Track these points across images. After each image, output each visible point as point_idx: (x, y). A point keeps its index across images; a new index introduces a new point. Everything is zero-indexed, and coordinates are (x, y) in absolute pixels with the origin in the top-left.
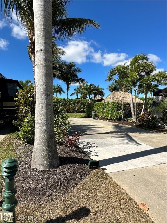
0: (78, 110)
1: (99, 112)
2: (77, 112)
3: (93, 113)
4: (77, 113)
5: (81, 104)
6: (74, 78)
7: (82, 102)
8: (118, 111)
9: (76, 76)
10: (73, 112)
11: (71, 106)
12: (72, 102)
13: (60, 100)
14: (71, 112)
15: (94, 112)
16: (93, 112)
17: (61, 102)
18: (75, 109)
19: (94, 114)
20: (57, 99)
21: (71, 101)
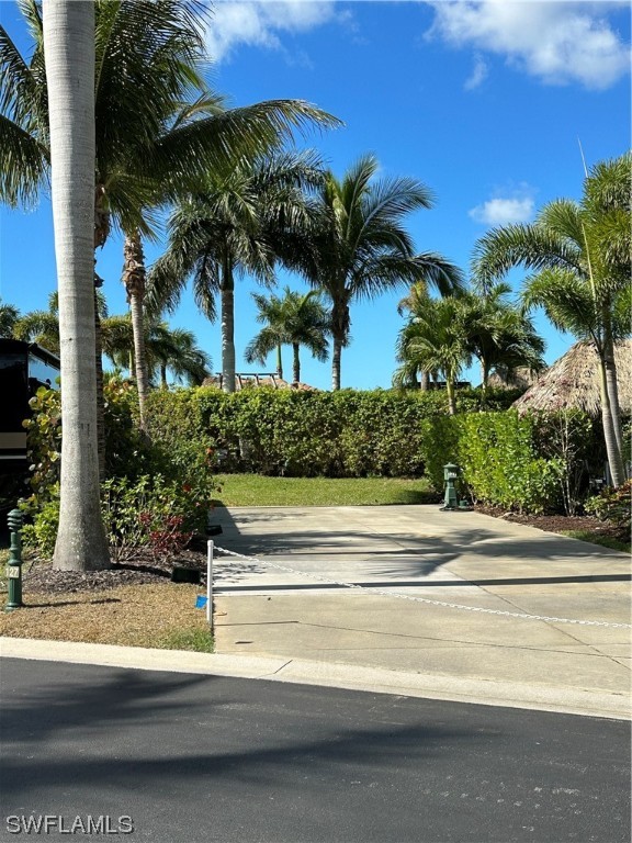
0: (392, 459)
1: (474, 469)
2: (386, 473)
3: (448, 475)
4: (390, 476)
5: (410, 420)
6: (385, 252)
7: (413, 412)
8: (537, 458)
9: (398, 239)
10: (363, 475)
11: (348, 439)
12: (353, 408)
13: (282, 399)
14: (352, 475)
15: (451, 470)
16: (446, 471)
17: (291, 414)
18: (371, 451)
19: (451, 480)
20: (264, 398)
21: (351, 402)
